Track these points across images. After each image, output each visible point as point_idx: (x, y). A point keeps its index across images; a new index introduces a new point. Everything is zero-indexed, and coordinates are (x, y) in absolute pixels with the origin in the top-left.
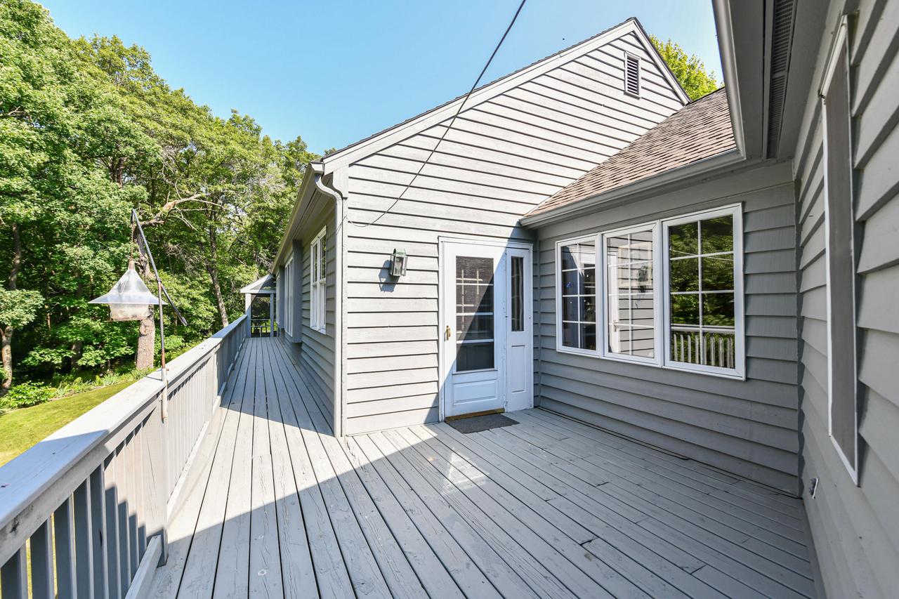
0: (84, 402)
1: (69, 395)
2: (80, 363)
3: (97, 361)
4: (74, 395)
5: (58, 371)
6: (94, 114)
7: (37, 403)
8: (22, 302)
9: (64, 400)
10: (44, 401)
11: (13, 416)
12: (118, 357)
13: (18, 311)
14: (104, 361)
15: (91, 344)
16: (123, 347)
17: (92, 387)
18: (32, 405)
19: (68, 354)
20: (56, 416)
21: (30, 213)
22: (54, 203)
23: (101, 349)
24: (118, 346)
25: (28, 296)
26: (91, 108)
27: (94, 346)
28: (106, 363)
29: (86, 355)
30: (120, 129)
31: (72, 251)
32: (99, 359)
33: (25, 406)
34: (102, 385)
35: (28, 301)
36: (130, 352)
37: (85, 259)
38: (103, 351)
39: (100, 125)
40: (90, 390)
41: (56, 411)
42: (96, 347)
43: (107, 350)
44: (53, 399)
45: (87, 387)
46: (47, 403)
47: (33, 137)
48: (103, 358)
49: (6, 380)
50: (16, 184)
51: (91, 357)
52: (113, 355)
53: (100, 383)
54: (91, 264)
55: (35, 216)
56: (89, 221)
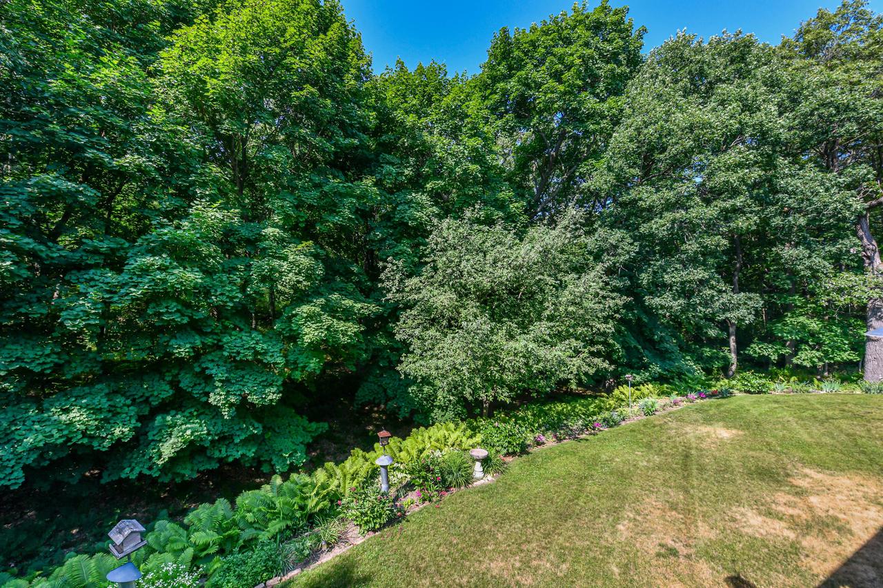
0: (804, 404)
1: (787, 392)
2: (795, 360)
3: (813, 362)
4: (792, 394)
5: (773, 364)
6: (804, 107)
7: (759, 392)
8: (745, 304)
9: (782, 396)
10: (765, 392)
11: (741, 399)
12: (839, 362)
13: (742, 312)
14: (821, 364)
15: (807, 343)
16: (845, 351)
17: (811, 390)
18: (754, 393)
19: (784, 351)
20: (777, 410)
21: (750, 224)
22: (768, 210)
23: (818, 350)
24: (839, 349)
25: (750, 299)
26: (800, 103)
27: (809, 346)
28: (824, 366)
29: (802, 355)
30: (837, 108)
31: (787, 252)
32: (816, 360)
33: (749, 392)
34: (822, 389)
35: (749, 303)
36: (854, 357)
37: (801, 259)
38: (820, 353)
39: (814, 115)
40: (808, 392)
41: (776, 405)
42: (813, 348)
43: (826, 353)
44: (773, 392)
45: (805, 388)
46: (767, 395)
47: (751, 156)
48: (820, 359)
49: (733, 364)
50: (739, 201)
51: (806, 357)
52: (832, 358)
53: (818, 386)
54: (807, 263)
55: (755, 225)
56: (802, 221)
